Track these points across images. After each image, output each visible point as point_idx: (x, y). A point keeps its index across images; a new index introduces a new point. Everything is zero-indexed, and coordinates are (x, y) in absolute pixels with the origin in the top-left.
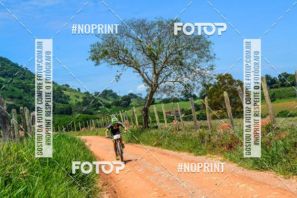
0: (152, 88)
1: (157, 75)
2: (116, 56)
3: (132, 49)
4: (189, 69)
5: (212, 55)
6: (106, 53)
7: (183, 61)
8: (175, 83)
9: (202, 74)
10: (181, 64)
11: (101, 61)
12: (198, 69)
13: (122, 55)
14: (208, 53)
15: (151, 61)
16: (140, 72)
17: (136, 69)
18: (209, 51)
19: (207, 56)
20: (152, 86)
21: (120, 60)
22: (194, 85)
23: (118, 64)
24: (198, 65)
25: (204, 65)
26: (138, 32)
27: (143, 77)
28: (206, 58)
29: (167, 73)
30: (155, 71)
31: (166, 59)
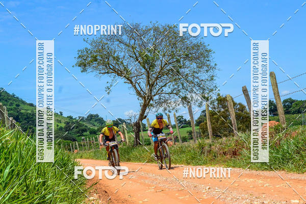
0: (145, 101)
1: (151, 86)
2: (107, 65)
3: (124, 57)
4: (187, 81)
5: (212, 64)
7: (181, 70)
8: (170, 95)
9: (201, 86)
12: (196, 80)
13: (112, 63)
14: (208, 63)
15: (143, 70)
16: (132, 83)
17: (128, 79)
18: (209, 60)
19: (207, 66)
20: (145, 98)
21: (110, 68)
22: (192, 98)
23: (108, 73)
24: (196, 75)
25: (203, 76)
26: (132, 37)
27: (135, 88)
28: (206, 68)
29: (161, 84)
30: (149, 81)
31: (162, 68)
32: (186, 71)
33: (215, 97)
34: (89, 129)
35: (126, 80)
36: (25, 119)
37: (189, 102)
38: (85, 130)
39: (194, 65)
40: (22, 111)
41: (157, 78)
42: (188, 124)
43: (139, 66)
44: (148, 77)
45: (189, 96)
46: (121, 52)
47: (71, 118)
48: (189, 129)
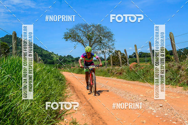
2: (75, 38)
4: (104, 45)
5: (114, 39)
6: (71, 36)
7: (102, 41)
8: (98, 50)
9: (109, 47)
10: (101, 43)
11: (68, 40)
12: (107, 45)
13: (77, 38)
15: (88, 41)
16: (84, 45)
18: (112, 38)
19: (112, 40)
21: (76, 40)
22: (106, 51)
25: (110, 44)
26: (84, 28)
29: (95, 46)
30: (90, 45)
31: (95, 40)
32: (104, 41)
33: (114, 52)
34: (67, 60)
35: (82, 44)
36: (44, 56)
37: (104, 53)
38: (66, 61)
39: (107, 40)
40: (43, 53)
41: (93, 44)
42: (104, 60)
43: (86, 39)
44: (90, 43)
45: (105, 51)
46: (80, 34)
47: (61, 56)
48: (104, 62)
